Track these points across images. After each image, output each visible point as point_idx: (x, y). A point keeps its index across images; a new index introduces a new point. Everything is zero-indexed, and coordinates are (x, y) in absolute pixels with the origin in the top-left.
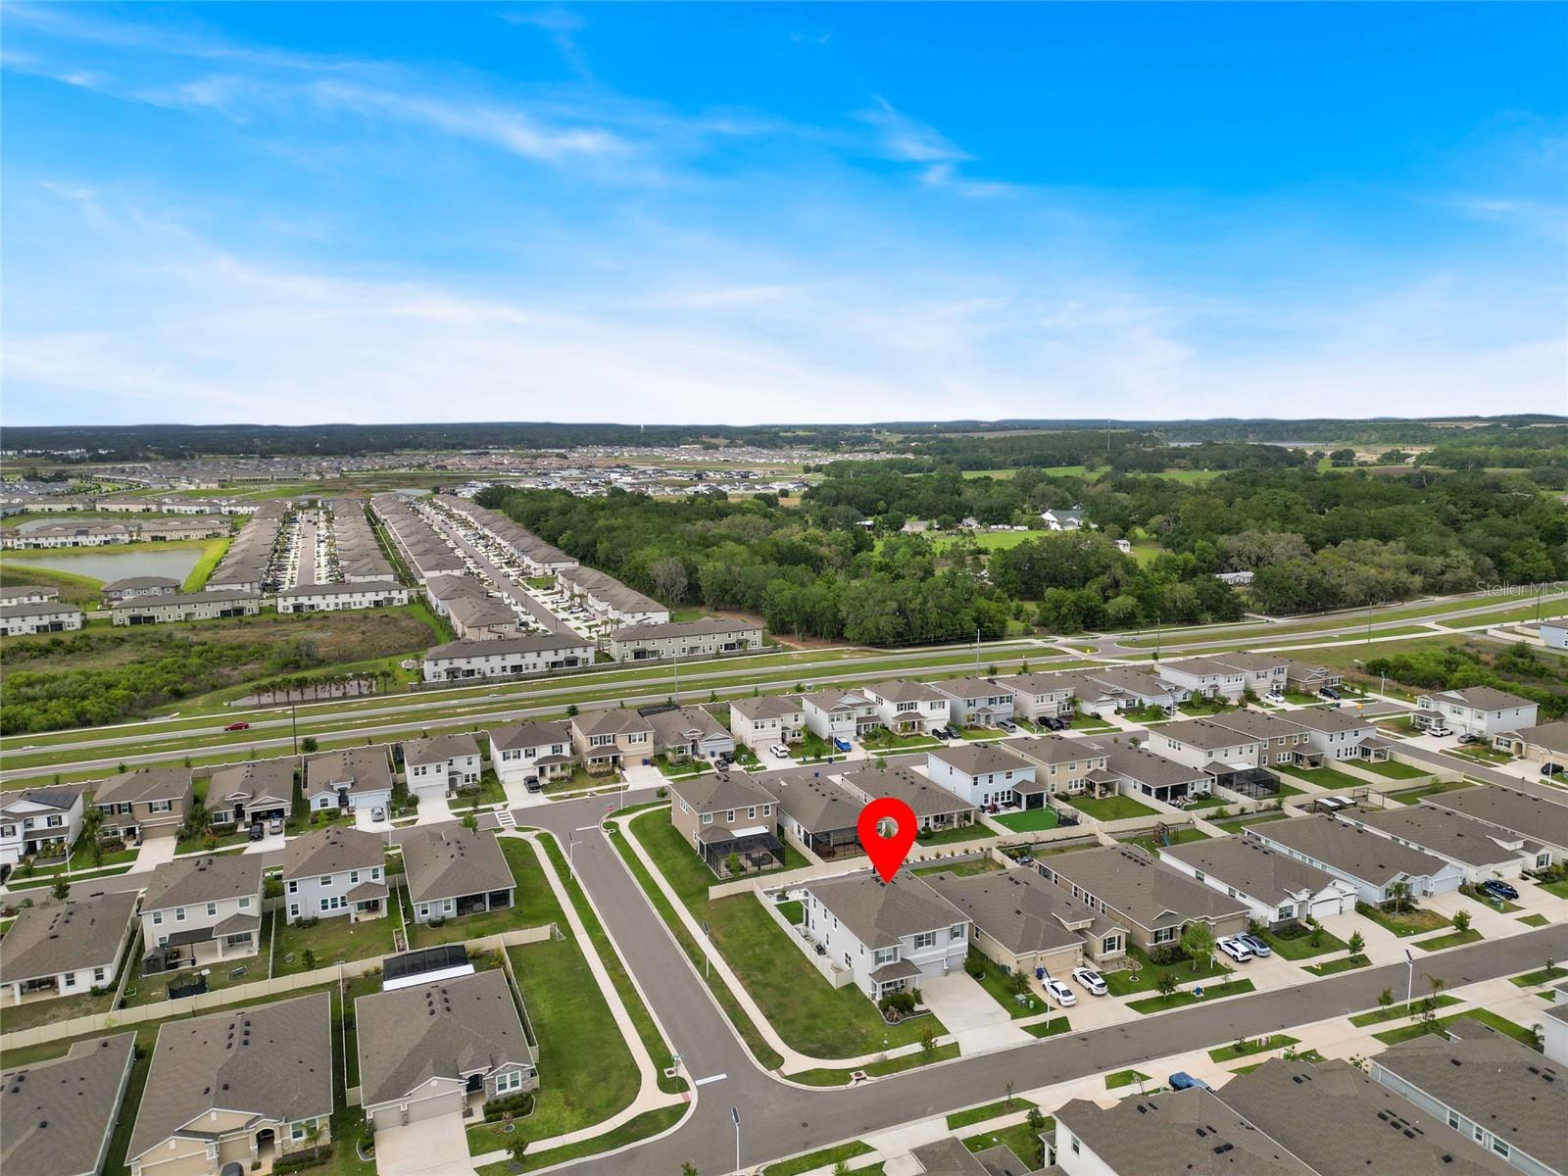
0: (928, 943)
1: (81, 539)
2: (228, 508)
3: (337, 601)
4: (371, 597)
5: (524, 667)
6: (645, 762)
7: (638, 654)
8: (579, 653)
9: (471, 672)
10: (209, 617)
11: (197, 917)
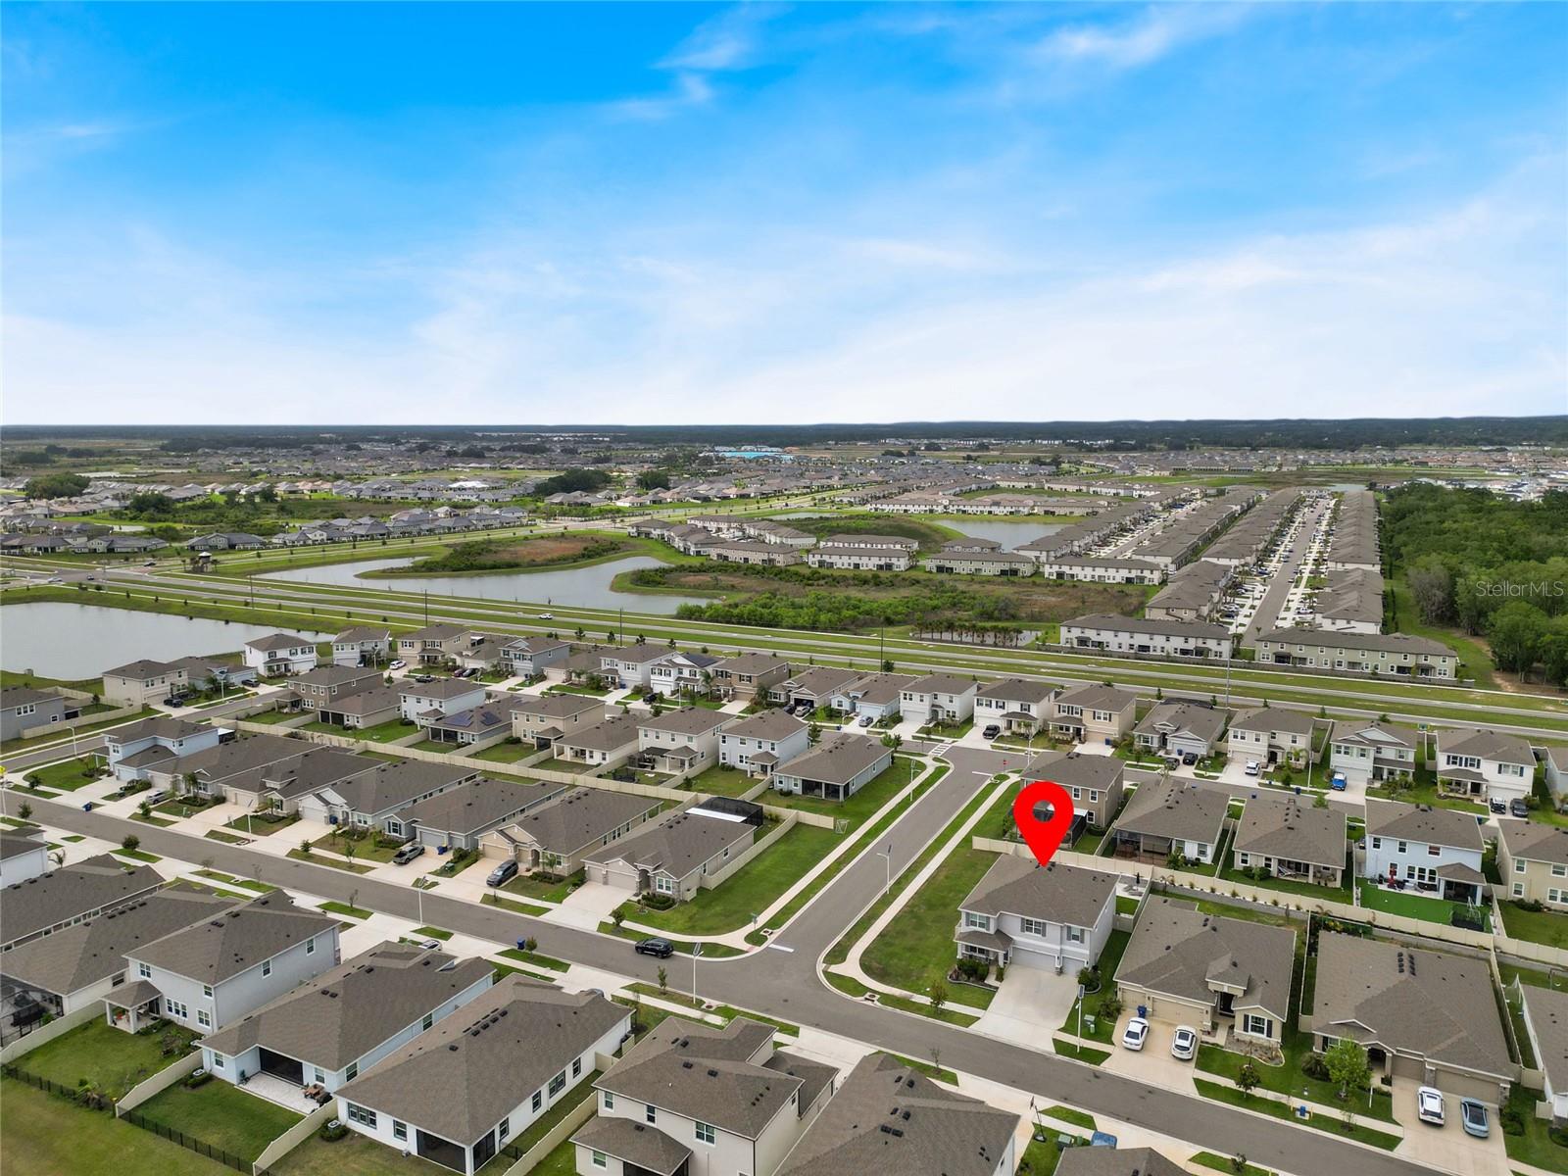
0: (1037, 931)
1: (995, 509)
2: (1138, 492)
3: (1093, 573)
4: (1124, 573)
5: (1151, 649)
6: (1108, 742)
7: (1281, 658)
8: (1211, 644)
9: (1100, 643)
10: (991, 573)
11: (664, 741)
